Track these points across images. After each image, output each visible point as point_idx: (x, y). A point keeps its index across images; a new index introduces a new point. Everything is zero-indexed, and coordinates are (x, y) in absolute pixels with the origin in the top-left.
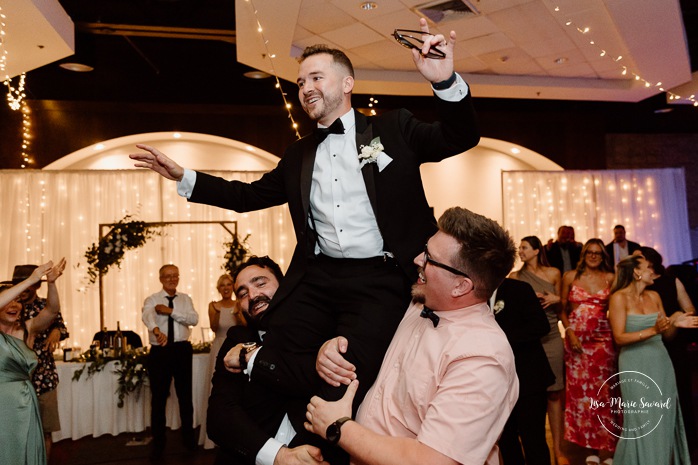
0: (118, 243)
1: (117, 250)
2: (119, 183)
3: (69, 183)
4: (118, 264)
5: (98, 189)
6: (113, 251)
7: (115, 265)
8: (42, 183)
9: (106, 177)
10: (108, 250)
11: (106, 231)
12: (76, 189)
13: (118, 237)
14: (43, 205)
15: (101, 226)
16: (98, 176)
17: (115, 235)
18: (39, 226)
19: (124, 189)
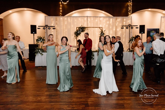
0: (80, 31)
1: (80, 32)
2: (79, 19)
3: (70, 19)
4: (80, 35)
5: (76, 20)
6: (79, 33)
7: (79, 36)
8: (66, 19)
9: (77, 18)
10: (78, 32)
11: (78, 28)
12: (72, 20)
13: (80, 30)
14: (66, 23)
15: (77, 28)
16: (76, 18)
17: (79, 30)
18: (65, 27)
19: (80, 20)
